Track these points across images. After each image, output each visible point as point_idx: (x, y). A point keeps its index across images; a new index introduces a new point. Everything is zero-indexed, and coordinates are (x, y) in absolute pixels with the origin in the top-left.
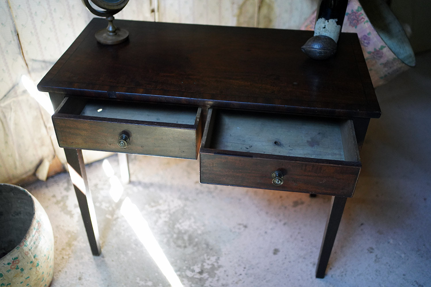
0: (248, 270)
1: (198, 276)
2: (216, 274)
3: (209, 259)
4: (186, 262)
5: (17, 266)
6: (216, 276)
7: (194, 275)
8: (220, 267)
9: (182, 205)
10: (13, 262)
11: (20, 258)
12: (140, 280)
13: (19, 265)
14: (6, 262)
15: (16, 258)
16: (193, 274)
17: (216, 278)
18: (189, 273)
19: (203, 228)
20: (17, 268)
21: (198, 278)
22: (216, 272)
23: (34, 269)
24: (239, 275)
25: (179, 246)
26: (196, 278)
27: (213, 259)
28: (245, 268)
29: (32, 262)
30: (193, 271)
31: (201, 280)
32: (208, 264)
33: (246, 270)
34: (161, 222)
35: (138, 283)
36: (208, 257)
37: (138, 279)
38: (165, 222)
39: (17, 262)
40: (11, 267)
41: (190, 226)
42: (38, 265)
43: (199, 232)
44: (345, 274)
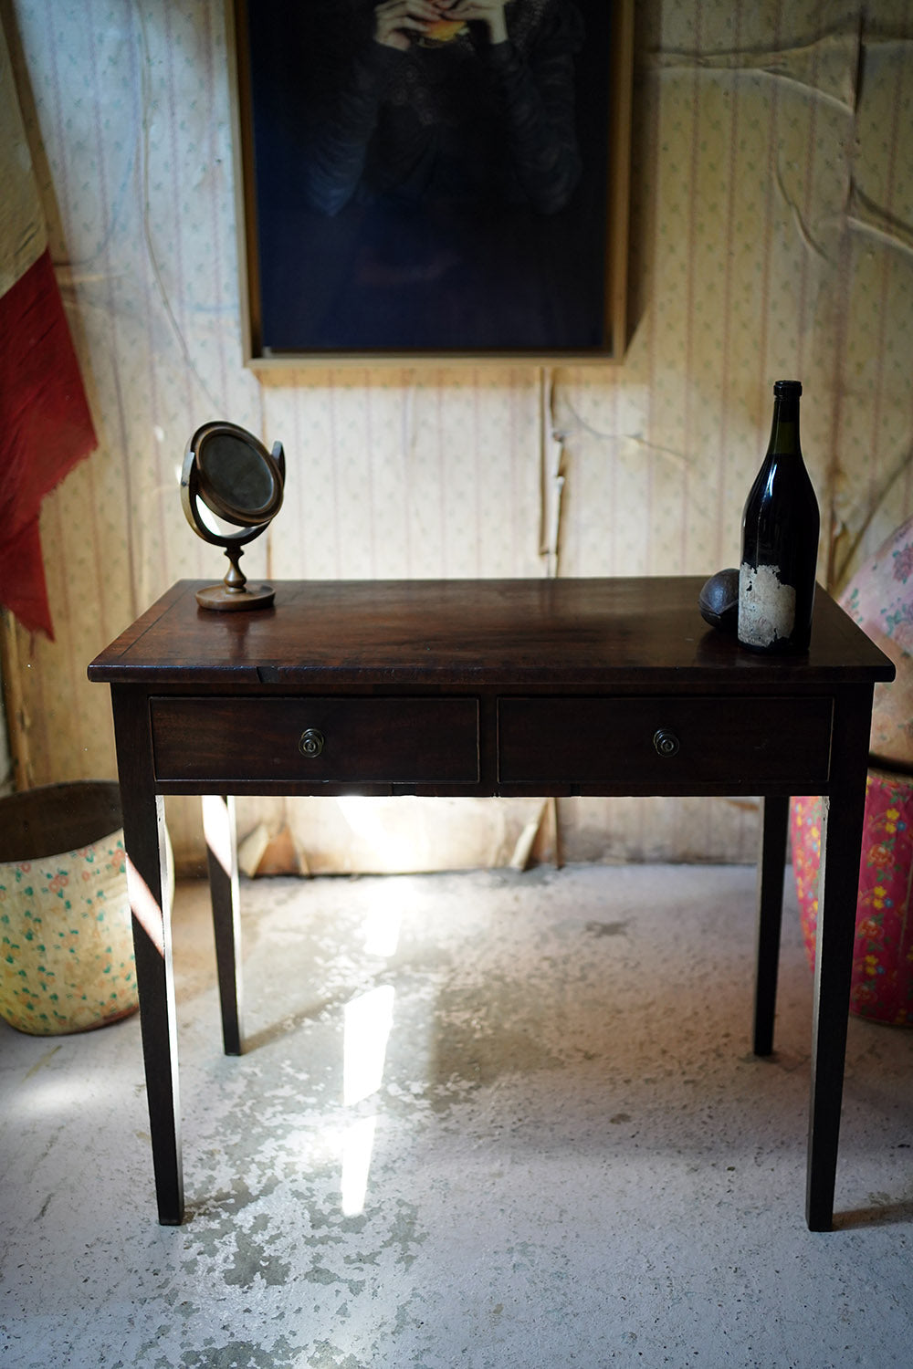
0: (528, 1125)
1: (408, 1099)
2: (449, 1108)
3: (455, 1082)
4: (405, 1071)
5: (62, 891)
6: (447, 1112)
7: (401, 1095)
8: (467, 1100)
9: (480, 985)
10: (57, 877)
11: (72, 877)
12: (290, 1066)
13: (67, 890)
14: (46, 871)
15: (64, 873)
16: (401, 1092)
17: (443, 1115)
18: (394, 1089)
19: (490, 1032)
20: (61, 895)
21: (404, 1102)
22: (452, 1105)
23: (90, 921)
24: (496, 1127)
25: (414, 1044)
26: (401, 1101)
27: (465, 1084)
28: (520, 1120)
29: (89, 901)
30: (407, 1089)
31: (407, 1106)
32: (447, 1089)
33: (519, 1124)
34: (413, 997)
35: (282, 1069)
36: (458, 1079)
37: (288, 1062)
38: (422, 1000)
39: (64, 881)
40: (50, 886)
41: (468, 1022)
42: (101, 918)
43: (477, 1036)
44: (759, 1214)
